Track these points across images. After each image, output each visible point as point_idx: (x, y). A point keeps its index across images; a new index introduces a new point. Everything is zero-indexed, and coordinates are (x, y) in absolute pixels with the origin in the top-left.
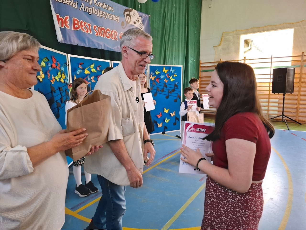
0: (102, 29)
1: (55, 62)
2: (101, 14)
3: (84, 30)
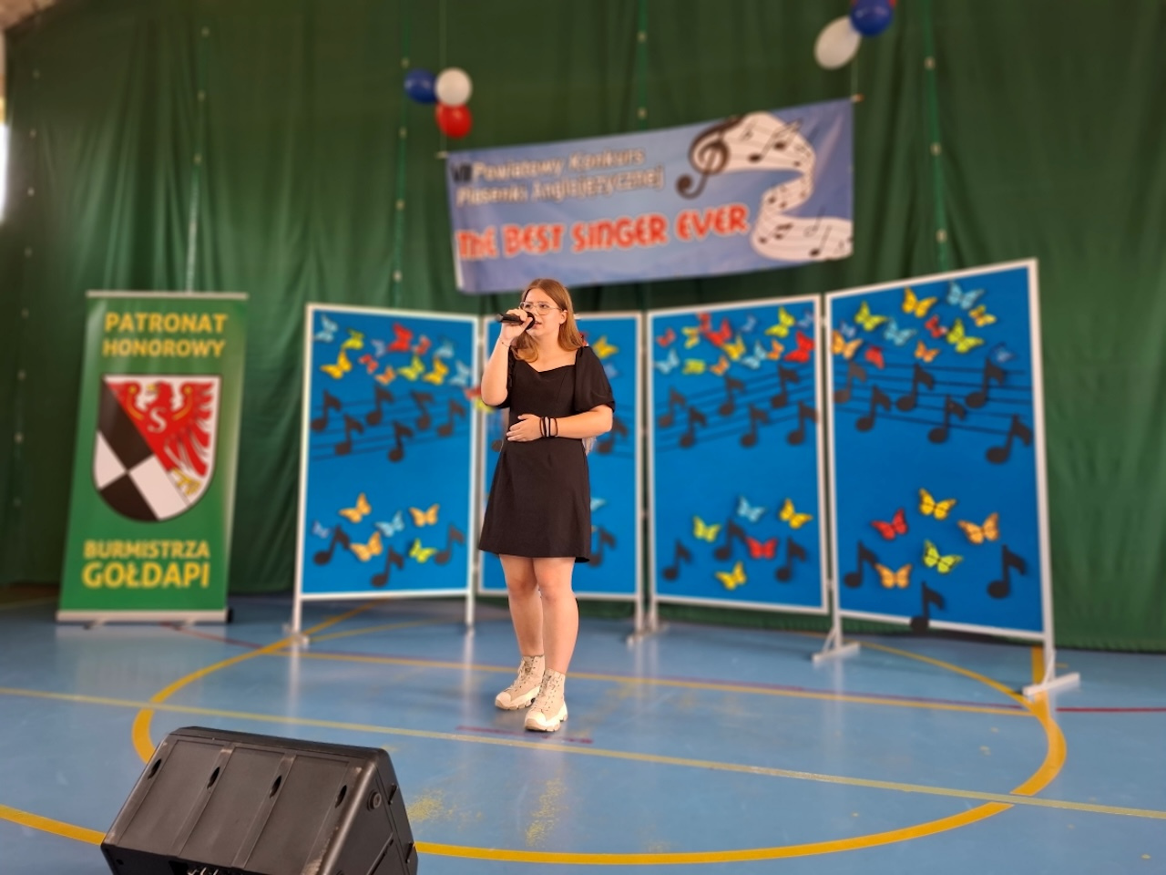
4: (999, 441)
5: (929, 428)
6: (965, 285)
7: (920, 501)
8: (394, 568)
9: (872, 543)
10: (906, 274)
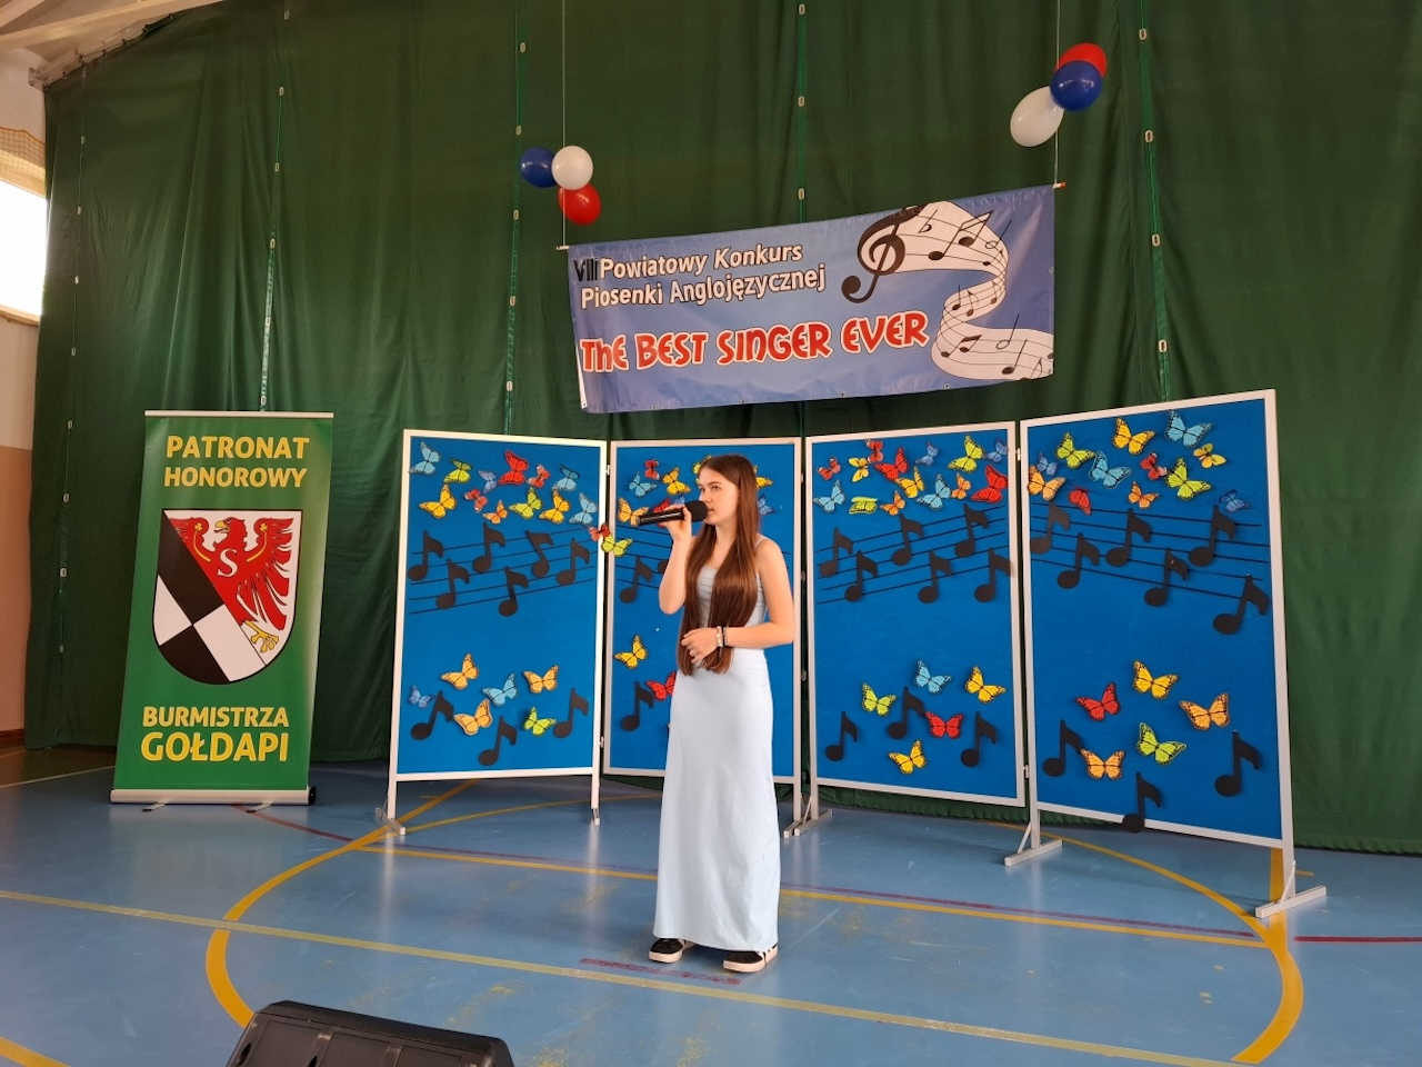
1: (521, 468)
2: (739, 290)
4: (1230, 607)
5: (1148, 587)
6: (1189, 417)
7: (1134, 675)
8: (505, 741)
9: (1076, 724)
10: (1118, 403)
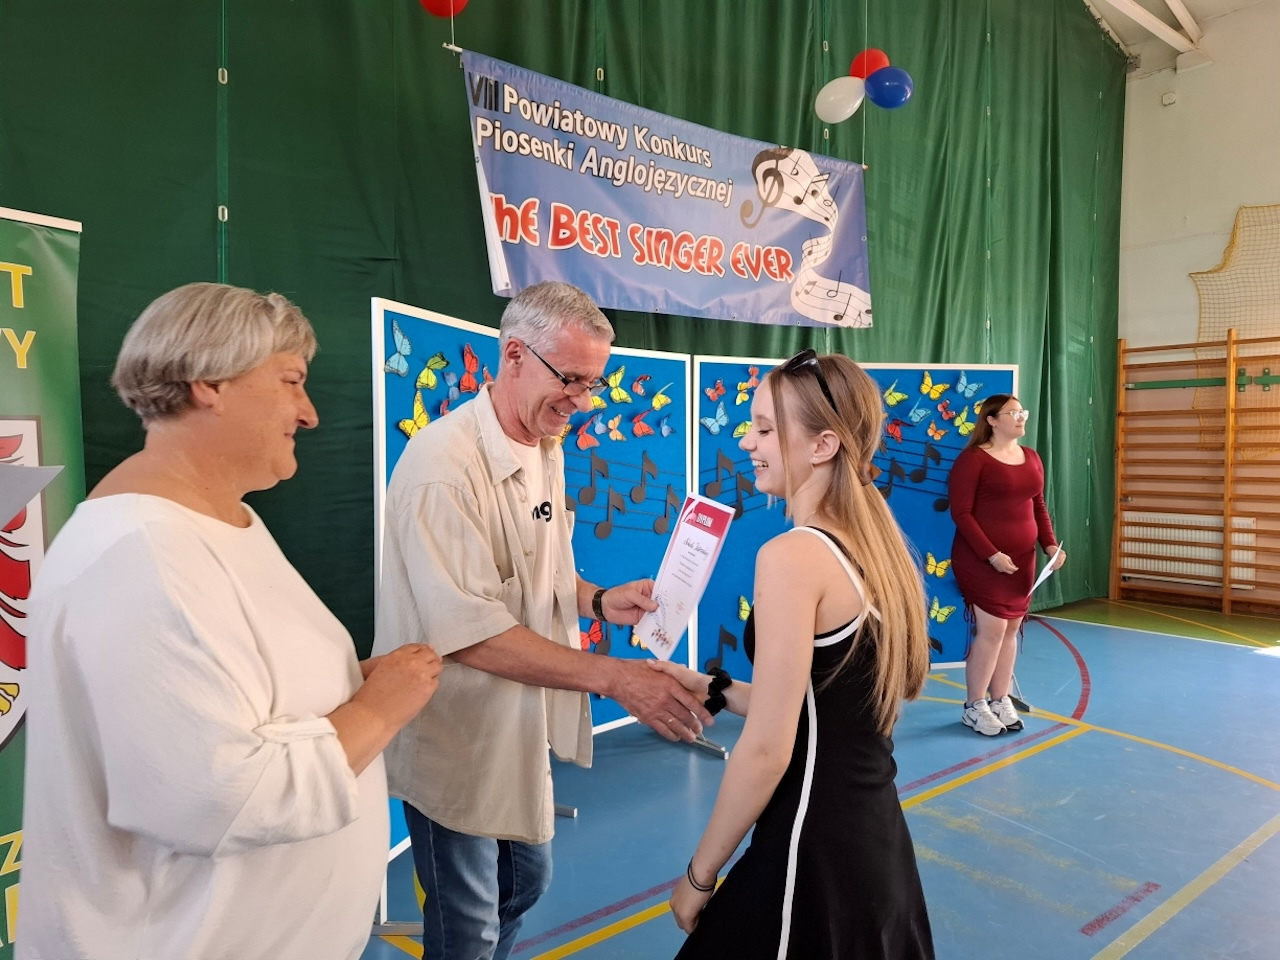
0: (660, 237)
1: (474, 369)
2: (659, 182)
3: (590, 247)
5: (936, 498)
6: (972, 376)
